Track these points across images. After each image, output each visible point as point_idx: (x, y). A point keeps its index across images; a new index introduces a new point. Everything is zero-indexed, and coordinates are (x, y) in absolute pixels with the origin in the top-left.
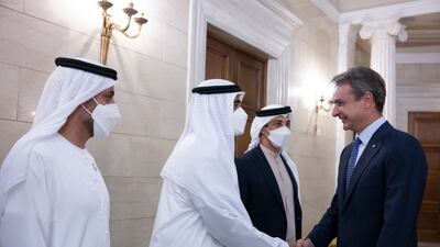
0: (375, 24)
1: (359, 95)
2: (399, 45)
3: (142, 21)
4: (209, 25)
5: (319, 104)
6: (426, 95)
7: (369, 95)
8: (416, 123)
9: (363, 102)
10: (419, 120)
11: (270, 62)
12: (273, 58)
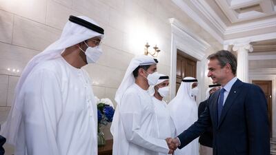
0: (239, 45)
1: (223, 65)
2: (249, 52)
3: (159, 51)
4: (178, 50)
7: (229, 66)
9: (225, 69)
12: (199, 60)
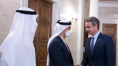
1: (94, 25)
5: (72, 20)
6: (108, 18)
8: (105, 28)
9: (95, 27)
10: (106, 27)
11: (54, 4)
12: (55, 3)
